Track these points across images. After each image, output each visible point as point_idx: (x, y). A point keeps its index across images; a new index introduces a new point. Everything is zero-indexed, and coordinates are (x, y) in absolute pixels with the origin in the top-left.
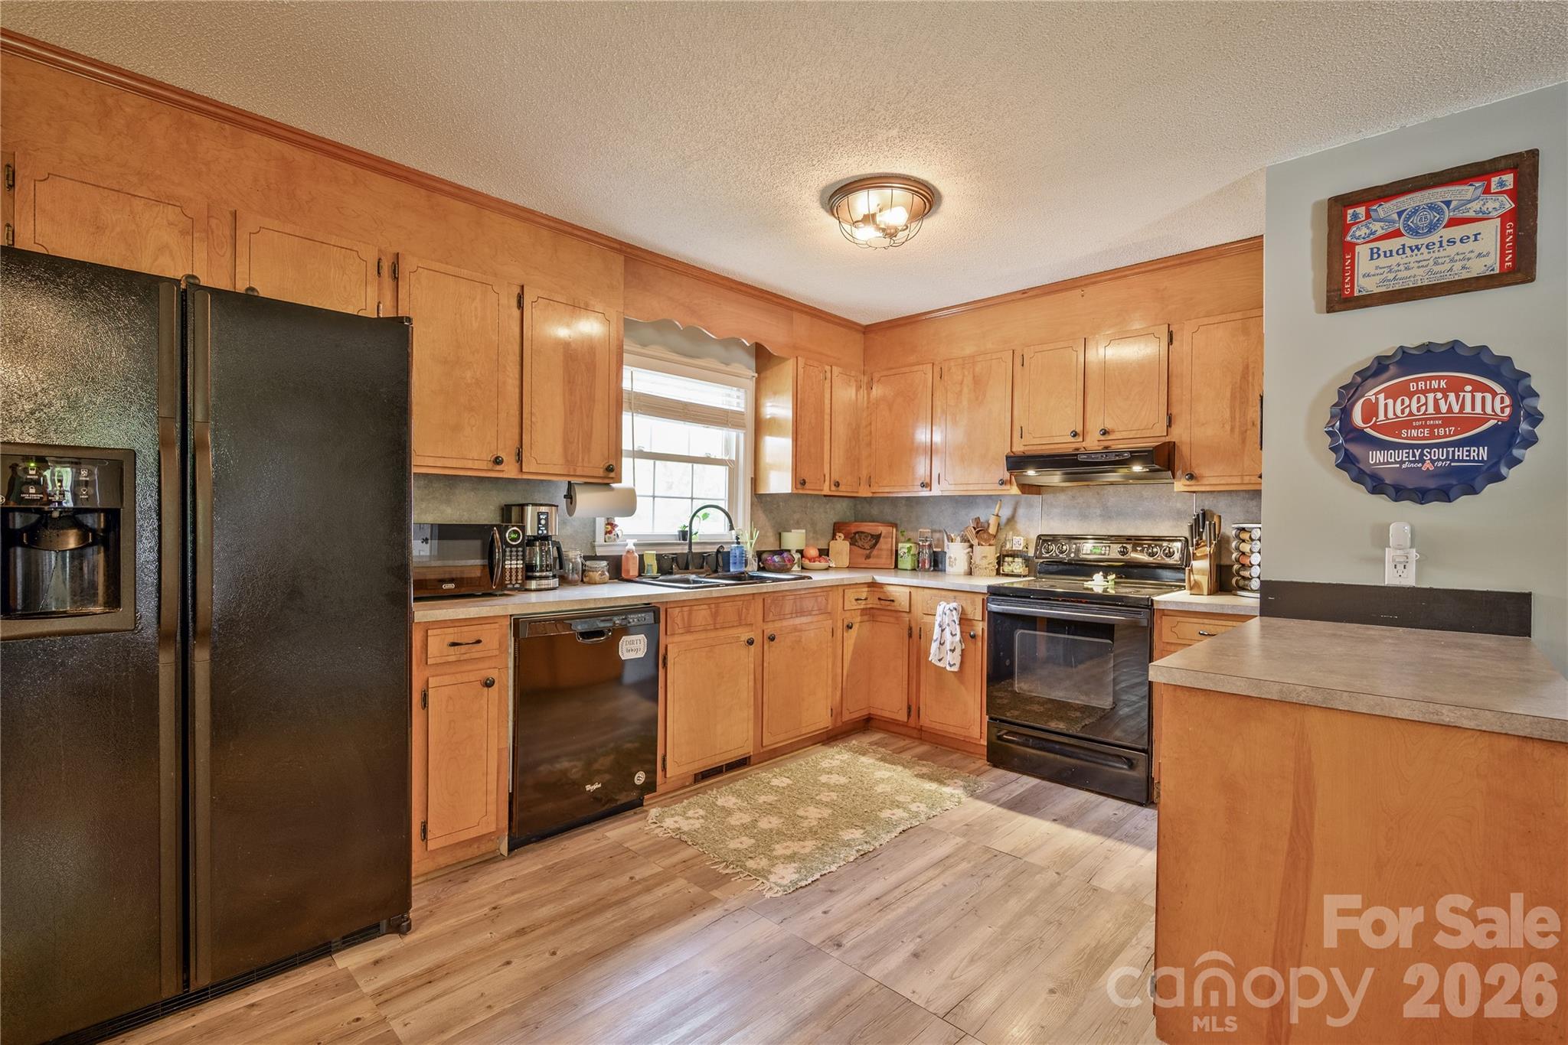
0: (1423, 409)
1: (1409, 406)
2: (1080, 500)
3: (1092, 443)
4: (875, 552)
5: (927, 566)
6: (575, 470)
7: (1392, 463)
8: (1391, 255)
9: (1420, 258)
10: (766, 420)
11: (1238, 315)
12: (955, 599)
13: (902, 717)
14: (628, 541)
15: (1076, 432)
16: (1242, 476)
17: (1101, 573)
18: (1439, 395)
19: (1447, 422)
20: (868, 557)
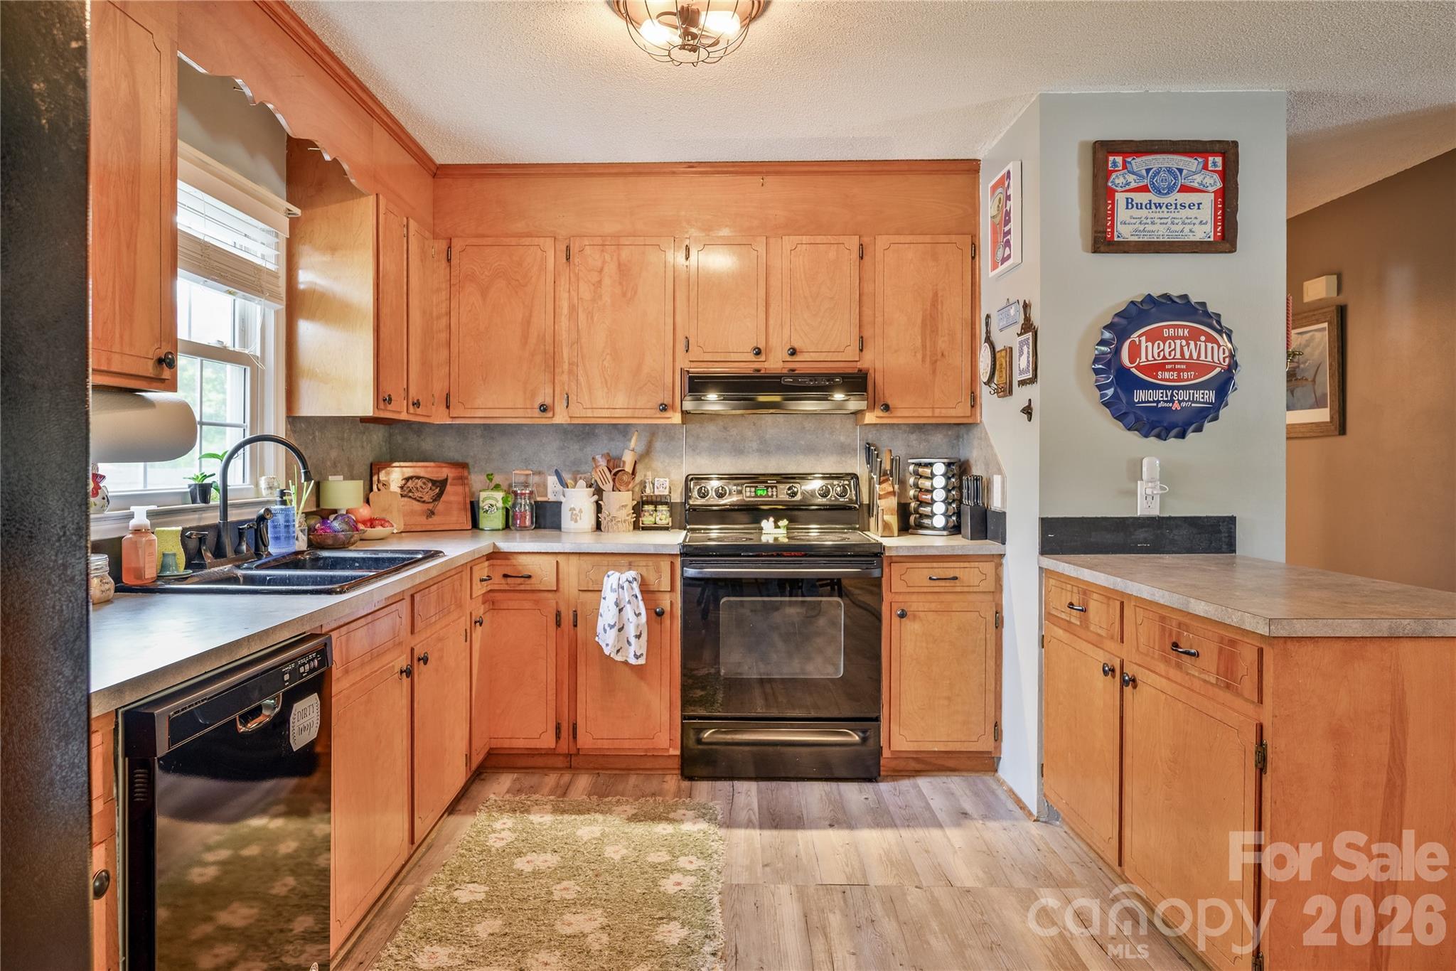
0: (1173, 353)
1: (1163, 350)
2: (734, 432)
3: (775, 363)
4: (440, 506)
5: (528, 523)
6: (109, 361)
7: (1151, 402)
8: (1141, 208)
9: (1161, 215)
10: (304, 292)
11: (928, 239)
12: (630, 566)
13: (548, 741)
14: (133, 509)
15: (759, 349)
16: (933, 408)
17: (771, 519)
18: (1184, 343)
19: (1190, 367)
20: (431, 513)
